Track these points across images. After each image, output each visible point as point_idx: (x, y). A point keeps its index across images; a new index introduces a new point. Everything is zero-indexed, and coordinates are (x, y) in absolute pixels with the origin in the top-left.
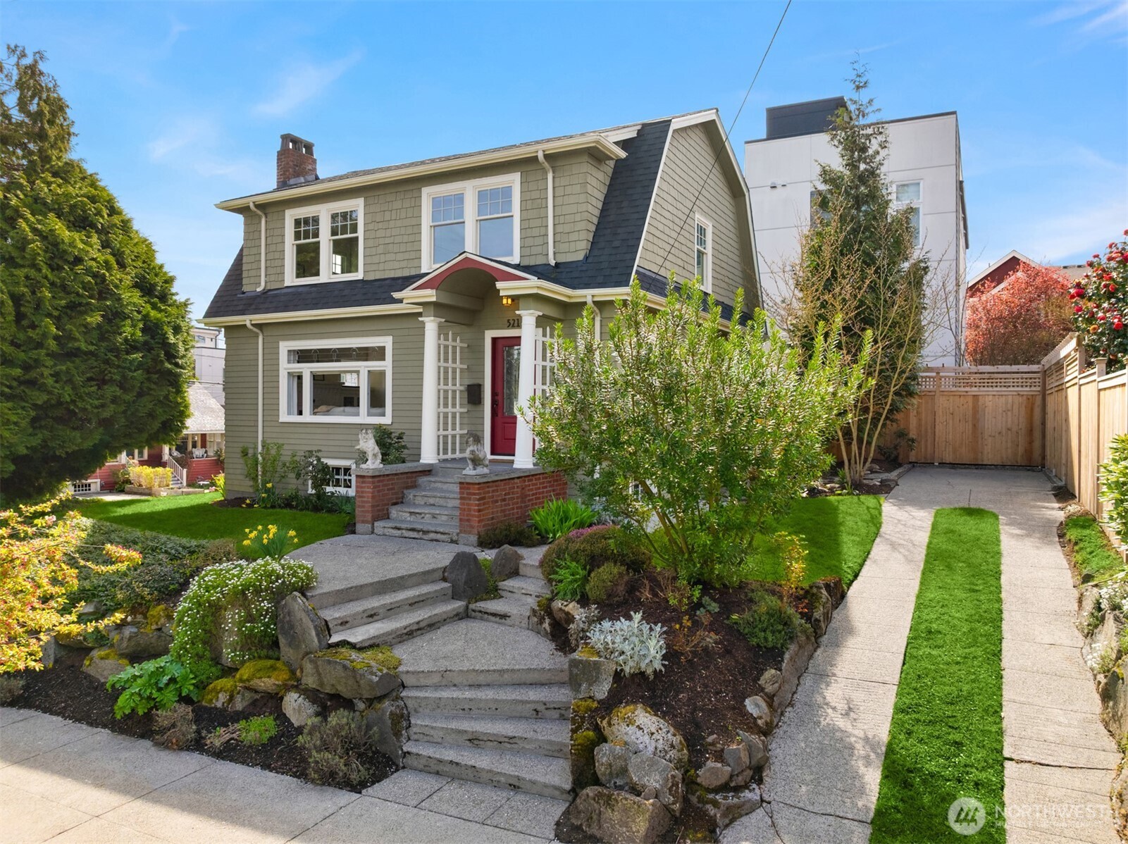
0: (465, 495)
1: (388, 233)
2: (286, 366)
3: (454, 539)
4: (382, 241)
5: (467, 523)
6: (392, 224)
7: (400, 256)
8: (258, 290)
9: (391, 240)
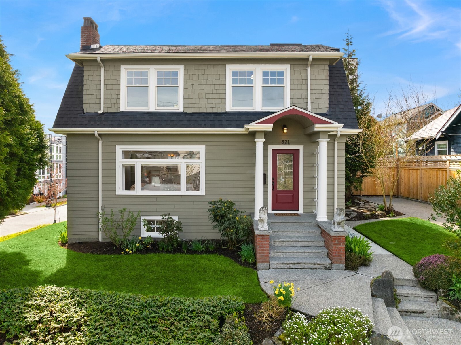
0: (337, 243)
1: (202, 87)
2: (120, 161)
3: (327, 267)
4: (197, 91)
5: (338, 258)
6: (204, 82)
7: (210, 101)
8: (100, 112)
9: (204, 91)
